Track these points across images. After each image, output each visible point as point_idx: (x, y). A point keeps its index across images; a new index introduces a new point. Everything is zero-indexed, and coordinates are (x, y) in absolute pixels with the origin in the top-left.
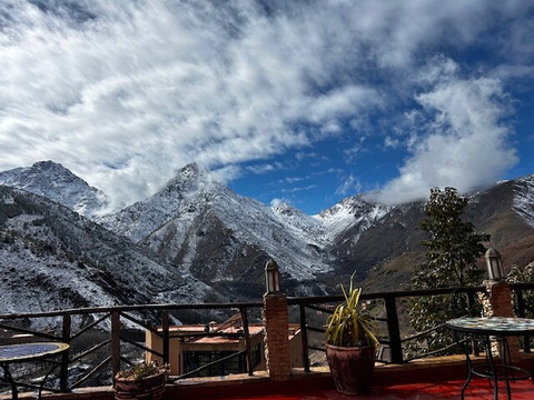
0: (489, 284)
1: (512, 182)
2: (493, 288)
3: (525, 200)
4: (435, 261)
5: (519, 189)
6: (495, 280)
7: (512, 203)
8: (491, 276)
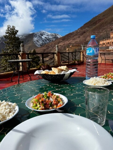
0: (21, 53)
1: (33, 34)
2: (22, 54)
3: (36, 39)
4: (8, 47)
5: (35, 36)
6: (22, 52)
7: (33, 39)
8: (22, 51)
